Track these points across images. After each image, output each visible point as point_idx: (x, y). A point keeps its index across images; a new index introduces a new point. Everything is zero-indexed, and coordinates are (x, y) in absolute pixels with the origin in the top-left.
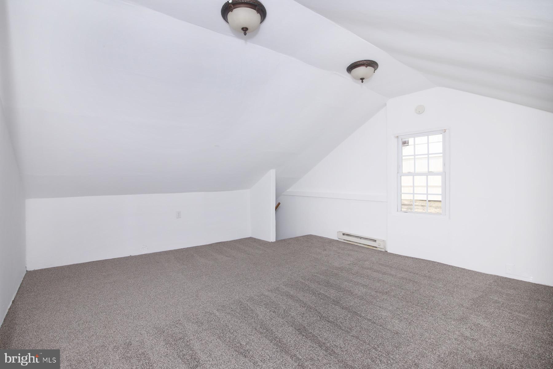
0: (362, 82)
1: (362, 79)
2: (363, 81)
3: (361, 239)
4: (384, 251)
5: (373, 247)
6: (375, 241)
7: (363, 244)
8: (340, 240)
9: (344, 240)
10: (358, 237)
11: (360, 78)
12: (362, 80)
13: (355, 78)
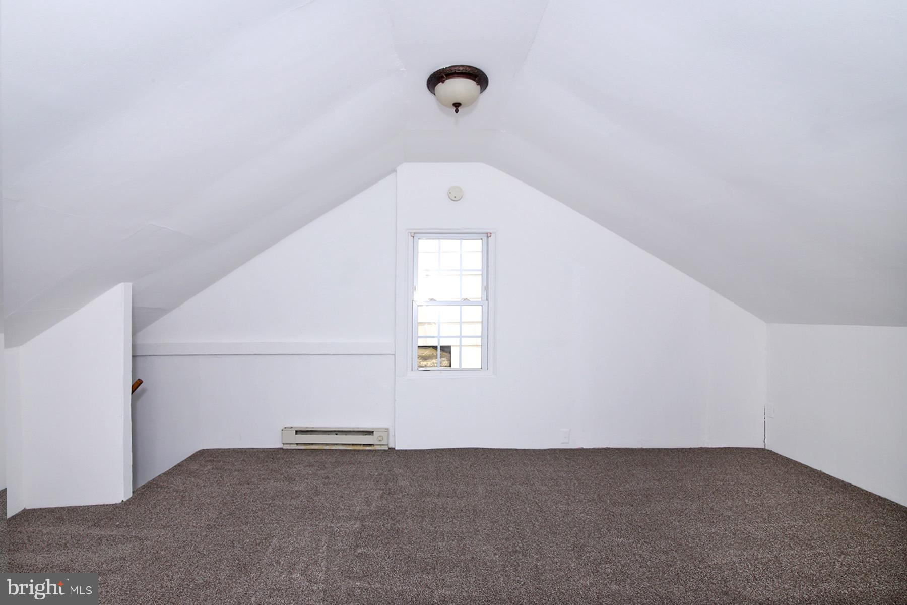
0: (457, 111)
1: (457, 105)
2: (459, 109)
3: (337, 434)
4: (387, 449)
5: (364, 445)
6: (370, 433)
7: (342, 444)
8: (286, 447)
9: (297, 444)
10: (329, 433)
11: (453, 103)
12: (456, 107)
13: (441, 102)
